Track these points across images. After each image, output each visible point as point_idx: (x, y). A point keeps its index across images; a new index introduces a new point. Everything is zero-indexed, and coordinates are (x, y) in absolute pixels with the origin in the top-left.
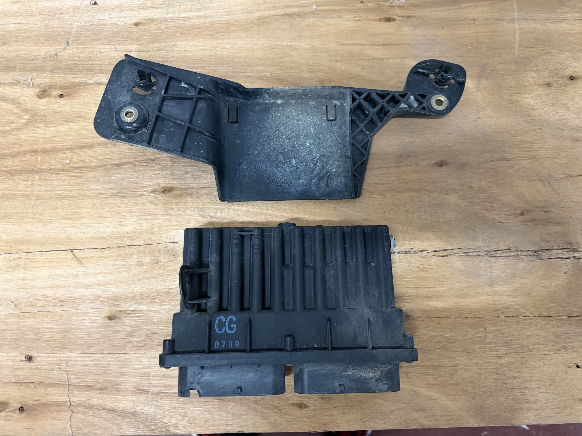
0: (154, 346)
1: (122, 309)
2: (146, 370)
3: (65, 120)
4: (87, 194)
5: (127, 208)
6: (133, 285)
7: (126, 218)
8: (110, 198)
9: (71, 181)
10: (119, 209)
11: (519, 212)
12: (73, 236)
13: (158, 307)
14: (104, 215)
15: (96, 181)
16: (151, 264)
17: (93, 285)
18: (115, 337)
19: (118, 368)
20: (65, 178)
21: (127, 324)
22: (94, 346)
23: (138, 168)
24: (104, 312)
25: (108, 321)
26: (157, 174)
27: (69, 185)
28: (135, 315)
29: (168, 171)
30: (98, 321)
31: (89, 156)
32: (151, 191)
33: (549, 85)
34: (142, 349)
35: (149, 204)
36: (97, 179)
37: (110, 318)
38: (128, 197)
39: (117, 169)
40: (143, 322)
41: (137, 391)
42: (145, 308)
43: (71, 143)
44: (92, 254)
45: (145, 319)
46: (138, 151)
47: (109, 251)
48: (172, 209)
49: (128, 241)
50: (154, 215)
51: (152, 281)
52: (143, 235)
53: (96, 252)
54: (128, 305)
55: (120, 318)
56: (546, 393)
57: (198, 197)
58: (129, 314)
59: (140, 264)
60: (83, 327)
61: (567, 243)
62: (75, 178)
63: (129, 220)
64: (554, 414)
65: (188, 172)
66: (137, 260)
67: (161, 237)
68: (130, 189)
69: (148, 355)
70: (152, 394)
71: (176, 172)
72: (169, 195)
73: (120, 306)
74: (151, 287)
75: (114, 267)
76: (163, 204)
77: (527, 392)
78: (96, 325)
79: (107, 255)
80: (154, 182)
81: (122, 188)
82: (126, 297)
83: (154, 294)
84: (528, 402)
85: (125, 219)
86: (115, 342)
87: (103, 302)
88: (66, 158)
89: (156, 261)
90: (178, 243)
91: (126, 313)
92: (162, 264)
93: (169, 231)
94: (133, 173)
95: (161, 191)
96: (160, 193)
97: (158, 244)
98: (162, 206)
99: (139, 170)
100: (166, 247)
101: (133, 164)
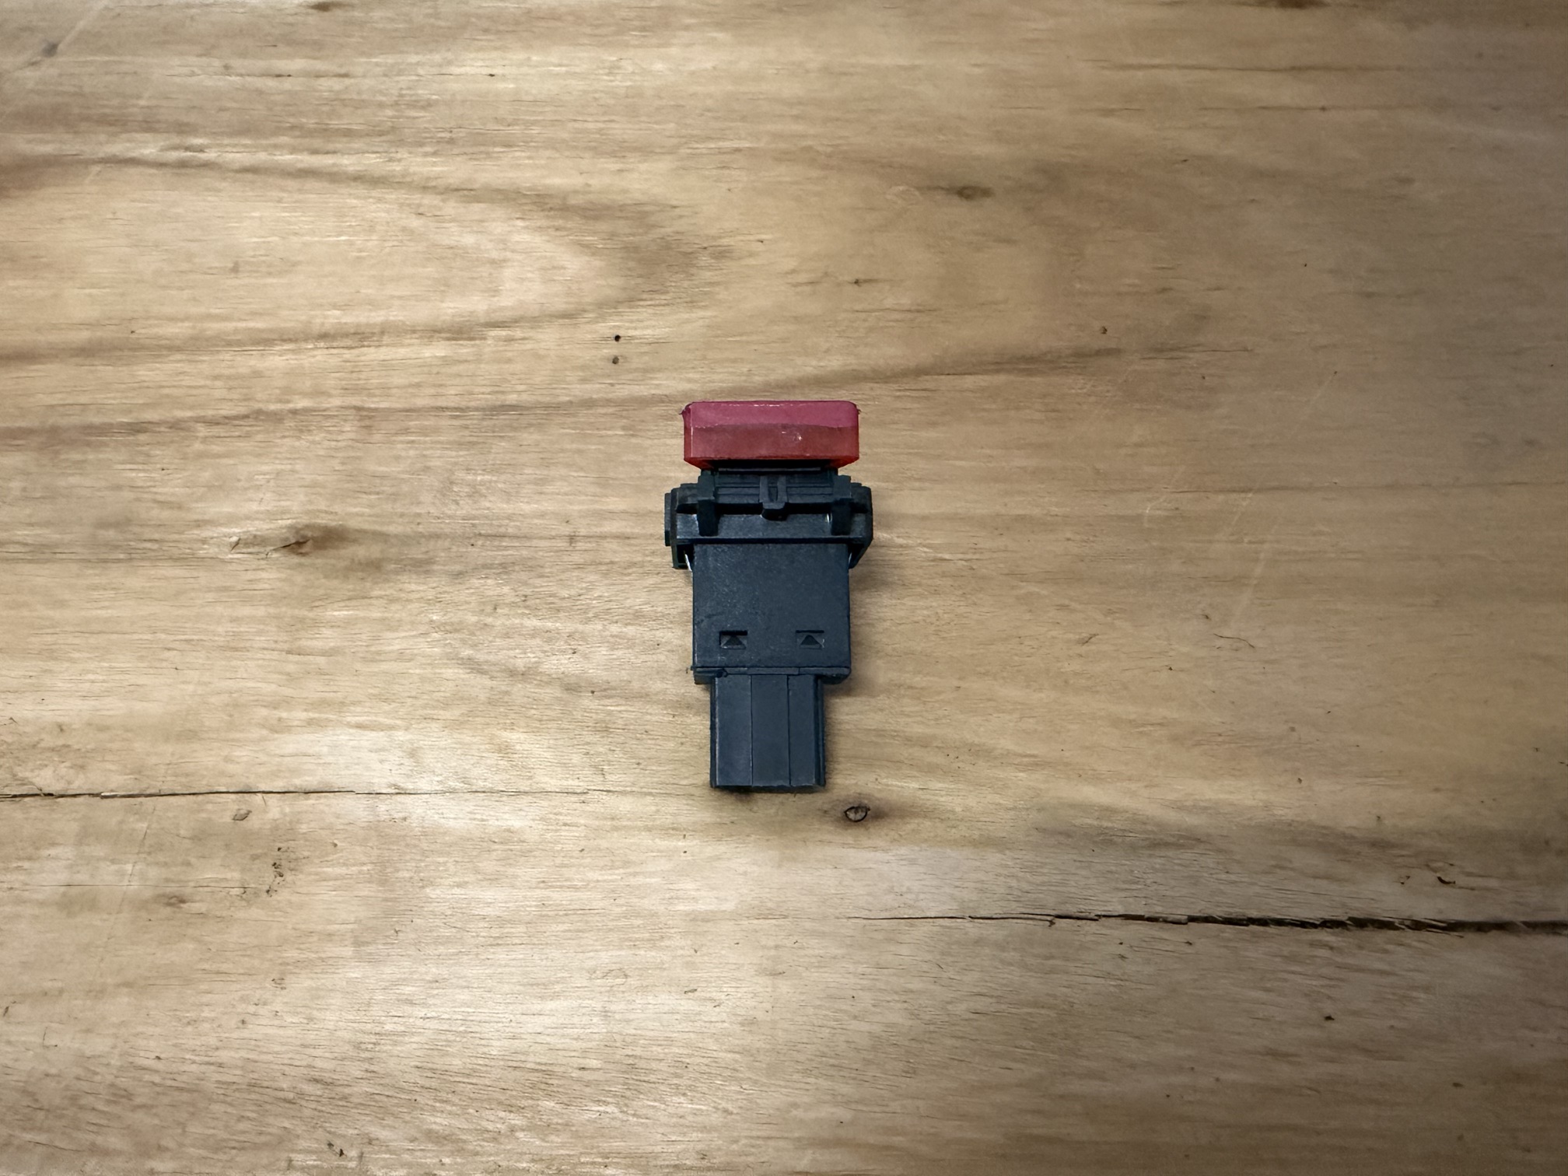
8: (29, 562)
16: (140, 905)
23: (198, 446)
26: (278, 474)
29: (335, 463)
32: (235, 539)
35: (211, 596)
39: (104, 445)
46: (218, 383)
48: (316, 624)
49: (47, 771)
50: (220, 648)
51: (119, 1007)
57: (460, 574)
59: (72, 902)
65: (426, 469)
66: (63, 877)
67: (228, 760)
68: (137, 530)
71: (371, 468)
72: (318, 560)
74: (99, 1045)
76: (277, 599)
80: (260, 504)
83: (104, 1094)
89: (172, 889)
90: (312, 800)
92: (196, 907)
93: (277, 732)
94: (169, 463)
95: (280, 545)
96: (275, 550)
97: (200, 798)
98: (272, 610)
99: (201, 455)
100: (243, 812)
101: (182, 429)
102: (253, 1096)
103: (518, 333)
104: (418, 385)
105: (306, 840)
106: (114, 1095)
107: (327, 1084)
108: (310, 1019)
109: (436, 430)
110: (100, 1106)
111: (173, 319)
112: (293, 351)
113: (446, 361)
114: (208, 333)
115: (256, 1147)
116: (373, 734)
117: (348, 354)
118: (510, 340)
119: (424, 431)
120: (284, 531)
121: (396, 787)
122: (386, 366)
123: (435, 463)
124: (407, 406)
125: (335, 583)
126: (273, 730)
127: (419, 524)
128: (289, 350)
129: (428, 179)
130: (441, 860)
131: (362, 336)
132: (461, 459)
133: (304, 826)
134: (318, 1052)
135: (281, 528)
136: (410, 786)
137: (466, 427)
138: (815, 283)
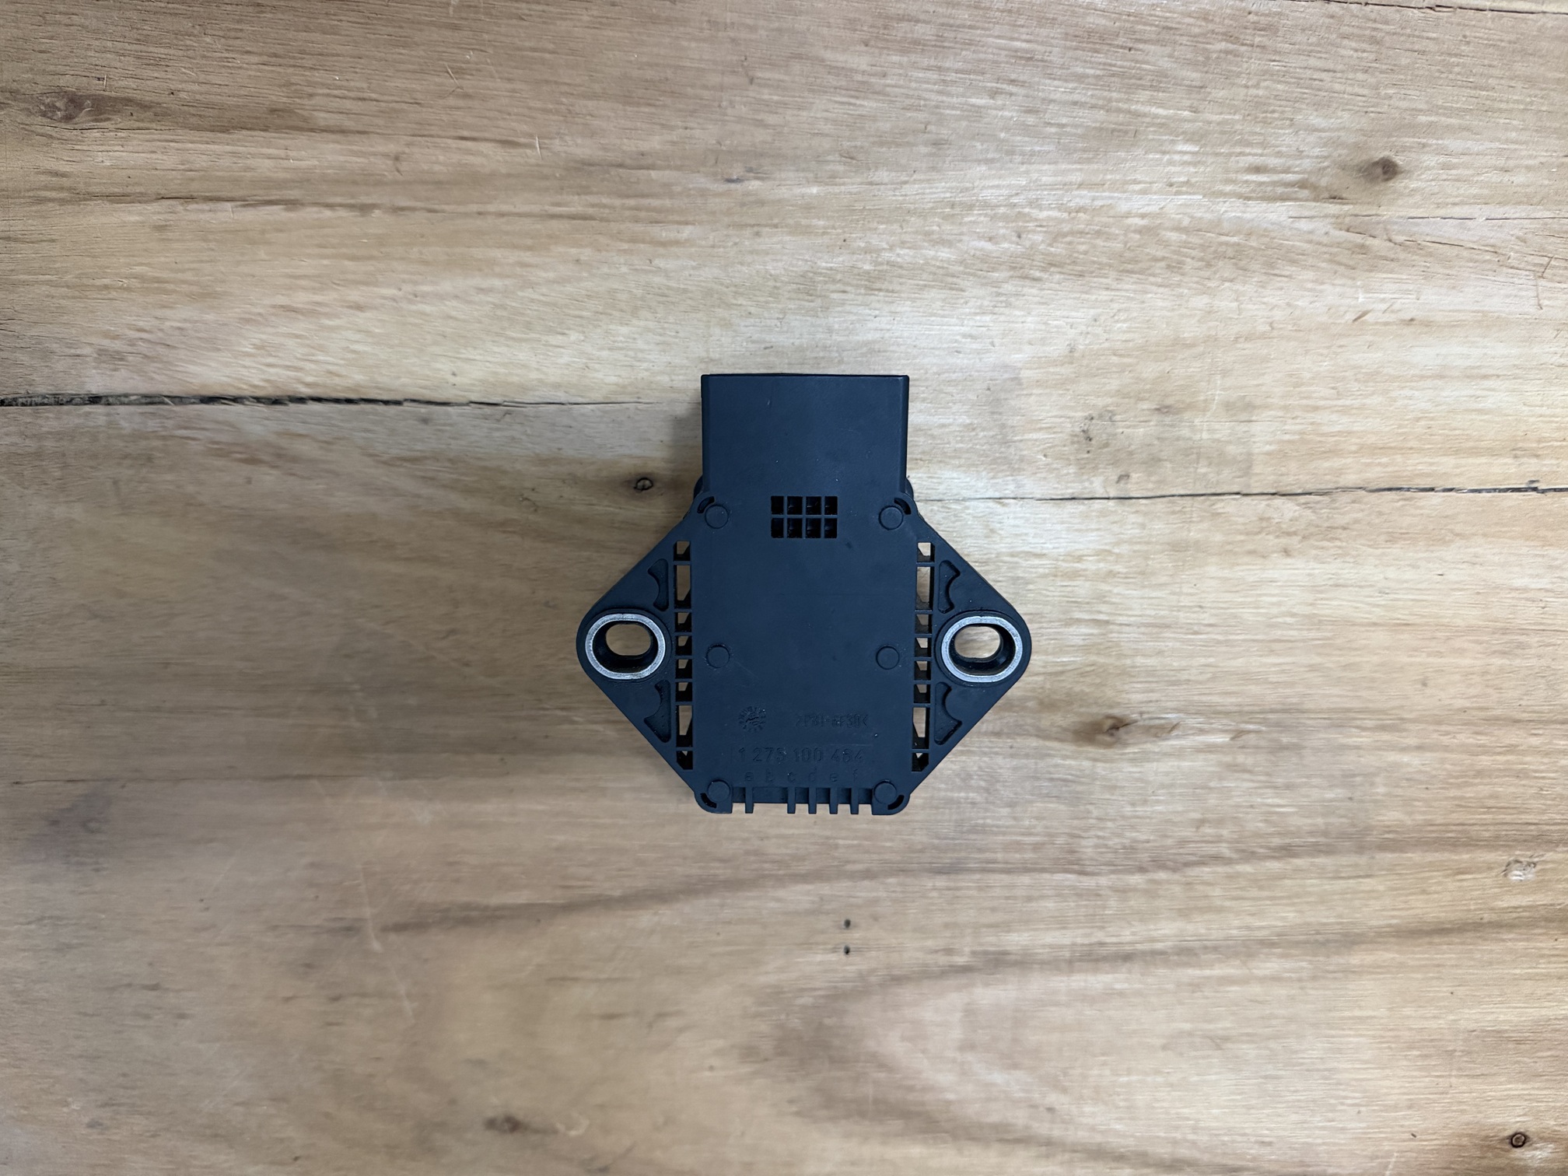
0: (1197, 30)
1: (1333, 208)
3: (1511, 1046)
4: (1447, 733)
5: (1280, 660)
6: (1278, 315)
7: (1289, 620)
8: (1348, 710)
9: (1512, 789)
10: (1317, 660)
12: (1524, 550)
13: (1174, 206)
14: (1380, 637)
15: (1404, 783)
16: (1190, 406)
17: (1454, 325)
18: (1372, 80)
20: (1535, 804)
21: (1312, 139)
22: (1468, 43)
23: (1225, 832)
24: (1411, 201)
25: (1399, 160)
26: (1145, 802)
27: (1522, 774)
28: (1276, 177)
29: (1095, 813)
30: (1442, 159)
31: (1424, 892)
32: (1174, 733)
35: (1184, 676)
36: (1399, 791)
37: (1388, 169)
38: (1272, 711)
39: (1311, 833)
40: (1240, 143)
42: (1230, 210)
43: (1496, 947)
44: (1447, 468)
45: (1230, 155)
46: (1219, 903)
47: (1376, 474)
48: (1086, 649)
49: (1289, 515)
50: (1168, 626)
51: (1190, 330)
52: (1218, 537)
53: (1429, 475)
54: (1304, 225)
55: (1344, 167)
58: (1302, 185)
59: (1242, 408)
60: (1513, 135)
62: (1491, 803)
63: (1275, 611)
65: (1011, 805)
66: (1256, 428)
67: (1143, 526)
68: (1263, 743)
71: (1062, 807)
72: (1096, 711)
73: (1339, 223)
74: (1201, 301)
75: (1357, 403)
76: (1125, 673)
78: (1453, 144)
79: (1384, 460)
80: (1158, 769)
81: (1296, 748)
82: (1310, 261)
83: (1187, 268)
85: (1293, 615)
86: (1372, 57)
87: (1413, 246)
88: (1522, 887)
89: (1168, 420)
90: (1068, 493)
91: (1314, 188)
92: (1145, 405)
93: (1106, 551)
94: (1247, 813)
95: (1132, 727)
96: (1136, 721)
97: (1159, 494)
98: (1128, 662)
99: (1220, 822)
100: (1123, 482)
101: (1243, 851)
102: (1080, 268)
103: (943, 960)
104: (1030, 899)
105: (1068, 459)
106: (1180, 268)
107: (1025, 277)
108: (1045, 323)
109: (1007, 847)
110: (1189, 260)
111: (1276, 979)
112: (1153, 940)
113: (1006, 927)
114: (1238, 962)
115: (1072, 233)
116: (1027, 549)
117: (1099, 936)
118: (949, 951)
119: (1018, 846)
120: (1131, 741)
121: (1004, 505)
122: (1062, 923)
123: (1005, 811)
124: (1037, 876)
125: (1077, 689)
126: (1109, 552)
127: (1011, 747)
128: (1158, 941)
129: (1047, 1156)
130: (961, 445)
131: (1092, 958)
132: (981, 815)
133: (1071, 471)
134: (1037, 299)
135: (1134, 744)
136: (991, 504)
137: (980, 850)
138: (661, 1015)
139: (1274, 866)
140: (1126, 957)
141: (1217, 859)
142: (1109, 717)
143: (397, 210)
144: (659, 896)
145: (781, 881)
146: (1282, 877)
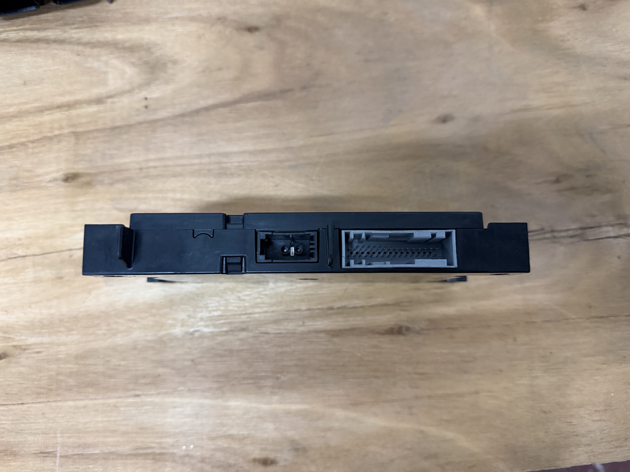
0: (61, 391)
1: (15, 343)
2: (50, 425)
5: (18, 206)
6: (29, 310)
10: (7, 207)
11: (553, 178)
13: (63, 338)
16: (53, 280)
18: (7, 383)
19: (12, 424)
21: (24, 363)
23: (31, 151)
26: (57, 157)
28: (33, 351)
29: (71, 152)
32: (50, 180)
33: (583, 7)
34: (45, 396)
35: (48, 198)
38: (19, 190)
39: (3, 153)
40: (45, 359)
41: (40, 455)
42: (46, 339)
45: (47, 356)
46: (31, 128)
48: (78, 202)
49: (20, 250)
50: (54, 212)
51: (55, 302)
52: (41, 241)
54: (23, 338)
55: (13, 356)
56: (600, 420)
58: (25, 349)
59: (37, 281)
61: (619, 217)
63: (22, 221)
64: (612, 448)
65: (97, 151)
66: (33, 276)
67: (64, 242)
68: (22, 180)
69: (54, 404)
70: (61, 457)
71: (82, 152)
72: (74, 183)
73: (13, 339)
74: (52, 311)
76: (66, 196)
77: (575, 421)
80: (54, 168)
81: (11, 179)
82: (20, 327)
83: (58, 321)
84: (576, 436)
85: (16, 220)
86: (7, 389)
89: (59, 275)
91: (21, 349)
92: (66, 279)
94: (24, 157)
95: (62, 180)
96: (61, 182)
97: (59, 253)
98: (65, 200)
99: (33, 154)
101: (25, 145)
102: (90, 317)
103: (115, 100)
104: (89, 122)
106: (60, 320)
107: (105, 313)
108: (98, 300)
109: (98, 138)
110: (58, 323)
111: (10, 106)
112: (51, 114)
113: (97, 113)
114: (23, 110)
115: (93, 327)
117: (67, 113)
118: (113, 103)
119: (95, 138)
122: (79, 116)
123: (99, 149)
124: (88, 130)
125: (79, 190)
127: (99, 169)
128: (49, 113)
129: (79, 39)
131: (69, 106)
132: (106, 147)
134: (102, 306)
135: (61, 175)
137: (106, 136)
138: (204, 71)
139: (14, 142)
140: (59, 107)
141: (33, 142)
142: (70, 182)
143: (298, 310)
144: (207, 109)
145: (169, 118)
146: (12, 138)
